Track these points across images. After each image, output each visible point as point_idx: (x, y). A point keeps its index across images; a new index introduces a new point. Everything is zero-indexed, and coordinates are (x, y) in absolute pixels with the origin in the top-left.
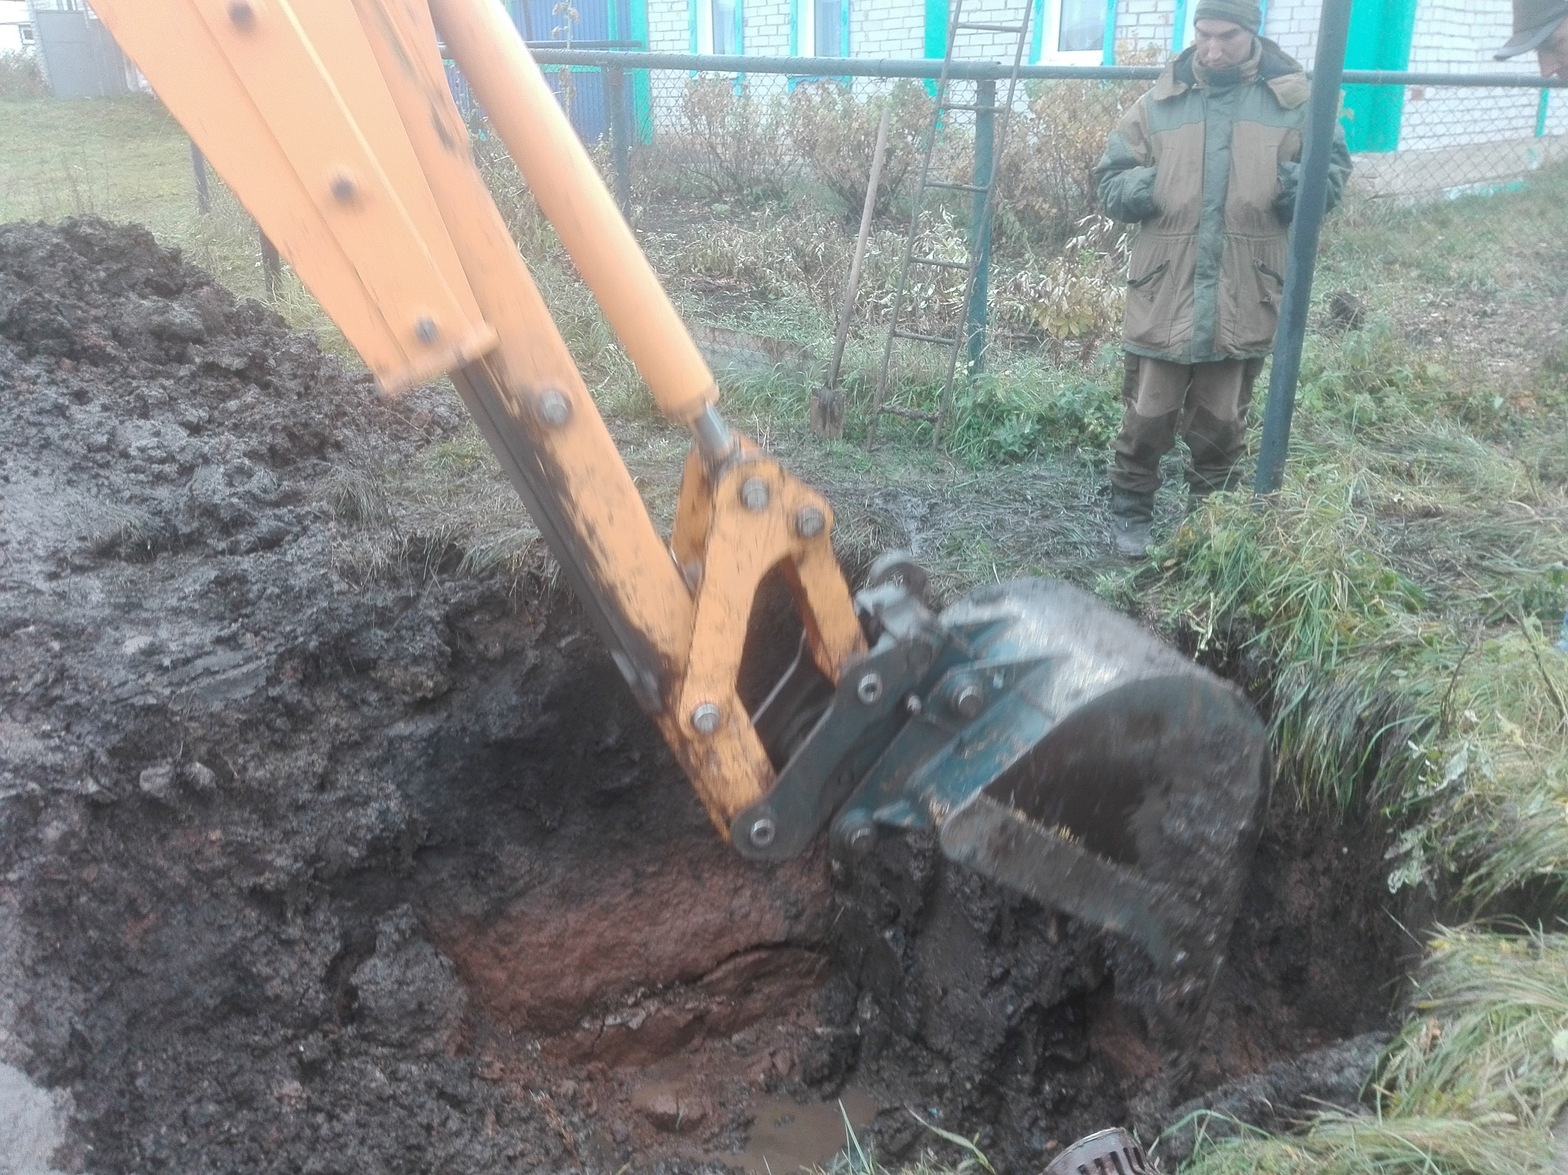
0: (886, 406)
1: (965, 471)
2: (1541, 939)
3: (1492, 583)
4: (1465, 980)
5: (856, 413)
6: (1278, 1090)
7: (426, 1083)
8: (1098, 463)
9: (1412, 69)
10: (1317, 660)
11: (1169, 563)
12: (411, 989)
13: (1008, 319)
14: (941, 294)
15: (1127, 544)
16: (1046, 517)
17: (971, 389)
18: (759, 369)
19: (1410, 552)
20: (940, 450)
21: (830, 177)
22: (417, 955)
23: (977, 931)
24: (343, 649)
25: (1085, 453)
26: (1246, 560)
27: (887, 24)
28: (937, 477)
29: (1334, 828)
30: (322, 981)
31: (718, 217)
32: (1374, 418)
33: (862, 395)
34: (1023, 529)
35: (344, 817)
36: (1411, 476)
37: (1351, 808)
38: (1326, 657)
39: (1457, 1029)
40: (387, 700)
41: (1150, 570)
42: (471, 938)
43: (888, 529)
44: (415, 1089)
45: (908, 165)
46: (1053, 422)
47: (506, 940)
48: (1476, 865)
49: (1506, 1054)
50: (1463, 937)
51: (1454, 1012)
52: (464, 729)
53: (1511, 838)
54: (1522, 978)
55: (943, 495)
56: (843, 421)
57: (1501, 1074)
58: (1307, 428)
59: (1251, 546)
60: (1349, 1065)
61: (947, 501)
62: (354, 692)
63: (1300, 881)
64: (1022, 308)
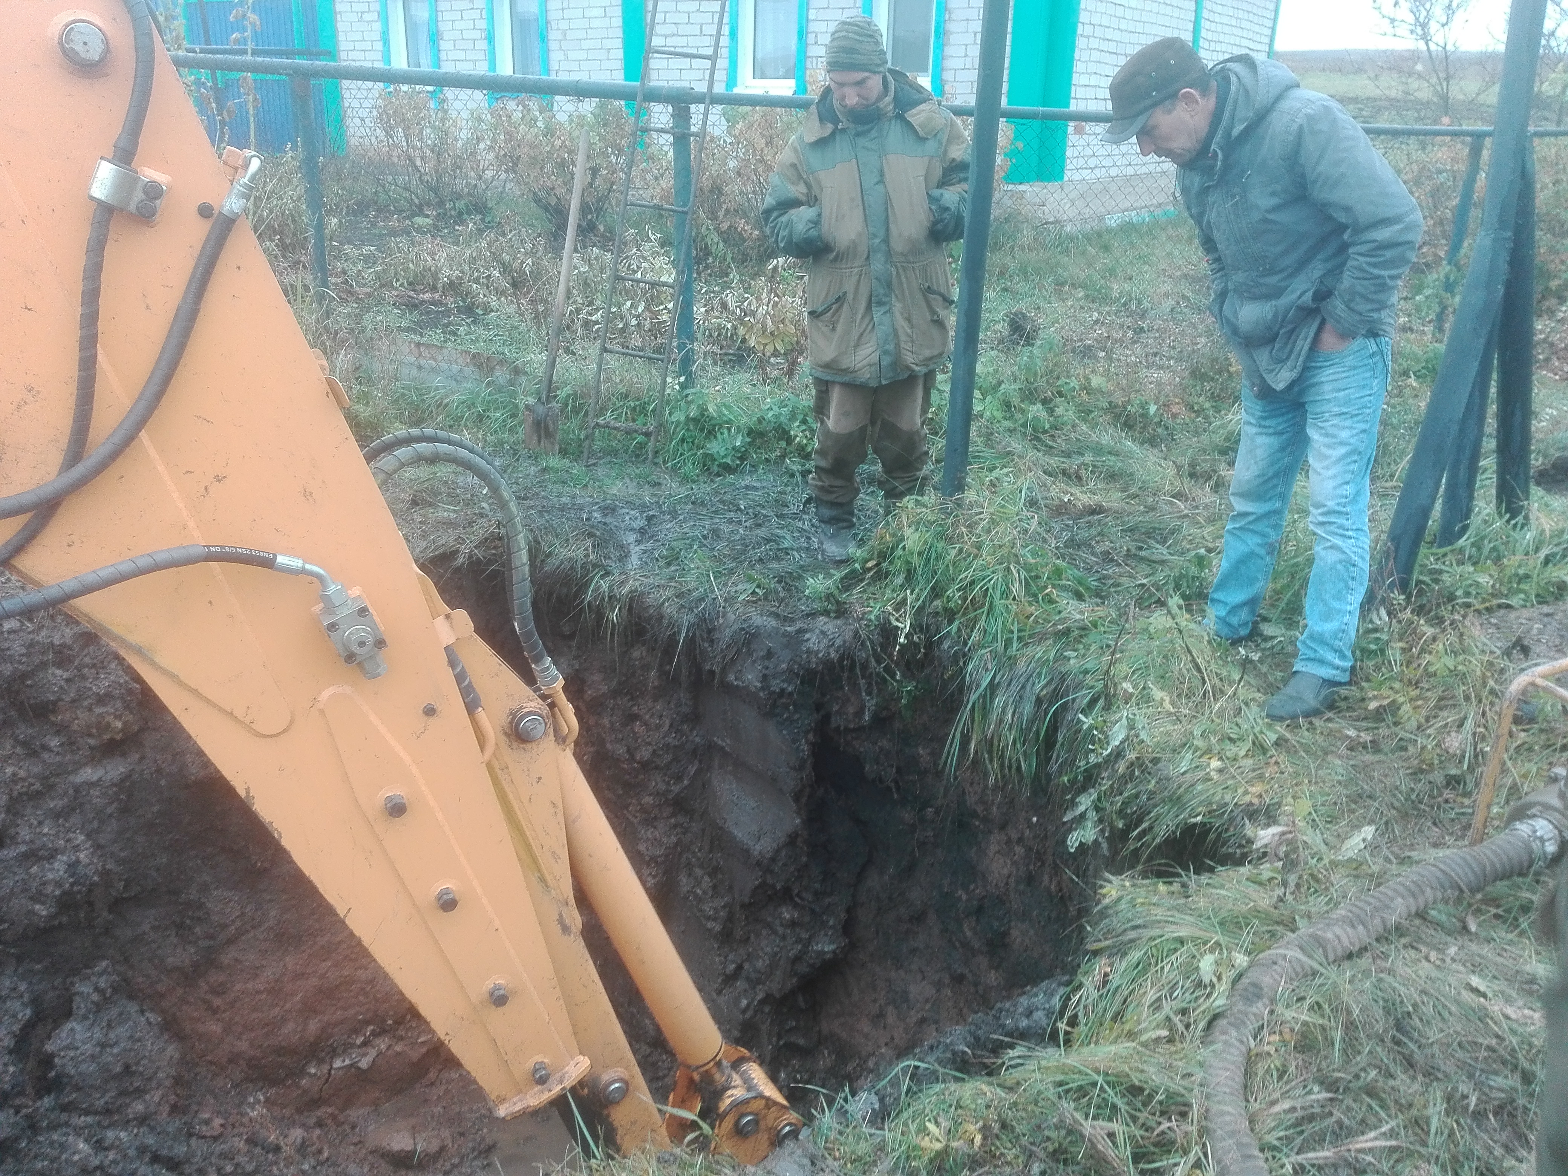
0: (601, 421)
1: (681, 483)
2: (1192, 880)
3: (1148, 570)
4: (1129, 921)
5: (572, 429)
6: (977, 1039)
7: (137, 1149)
8: (805, 474)
9: (1074, 106)
10: (1000, 646)
11: (870, 564)
12: (115, 1051)
13: (716, 336)
14: (651, 311)
15: (833, 549)
16: (759, 525)
17: (683, 403)
18: (469, 385)
19: (1079, 546)
20: (656, 464)
21: (535, 194)
22: (121, 1014)
23: (709, 930)
24: (18, 692)
25: (793, 464)
26: (937, 559)
27: (586, 44)
28: (652, 490)
29: (1023, 798)
30: (11, 1052)
31: (419, 230)
32: (1047, 426)
33: (576, 411)
34: (737, 537)
35: (27, 873)
36: (1079, 478)
37: (1036, 779)
38: (1008, 644)
39: (1124, 964)
40: (71, 744)
41: (854, 571)
42: (180, 991)
43: (606, 541)
44: (125, 1156)
45: (613, 184)
46: (762, 434)
47: (218, 991)
48: (1139, 821)
49: (1163, 981)
50: (1127, 884)
51: (1121, 950)
52: (159, 771)
53: (1166, 793)
54: (1176, 914)
55: (660, 507)
56: (559, 436)
57: (1159, 999)
58: (988, 437)
59: (940, 545)
60: (1037, 1009)
61: (664, 513)
62: (33, 738)
63: (998, 852)
64: (729, 326)
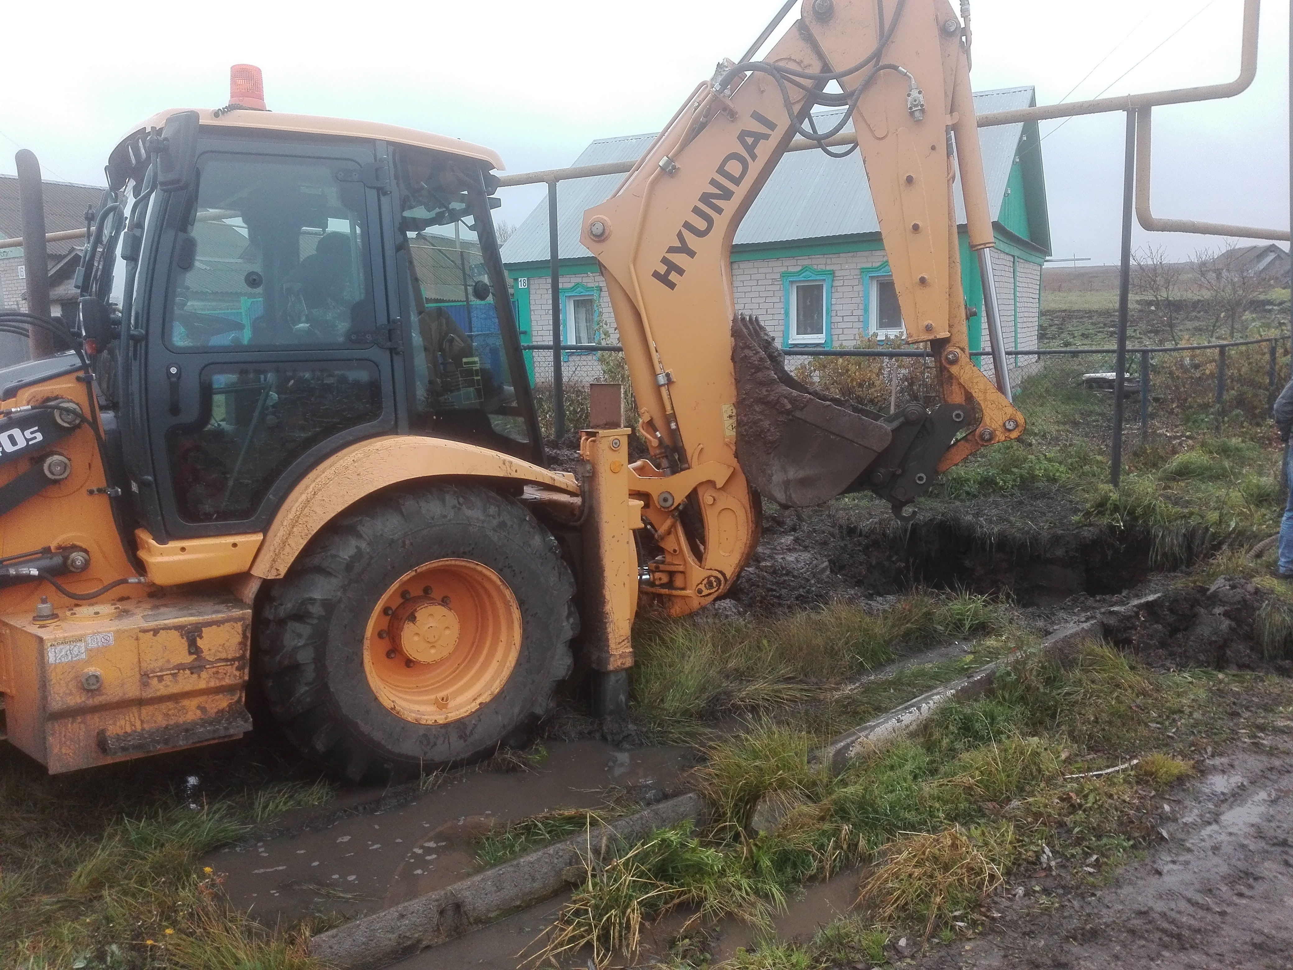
11: (1092, 510)
26: (1125, 501)
41: (1088, 512)
59: (1124, 498)
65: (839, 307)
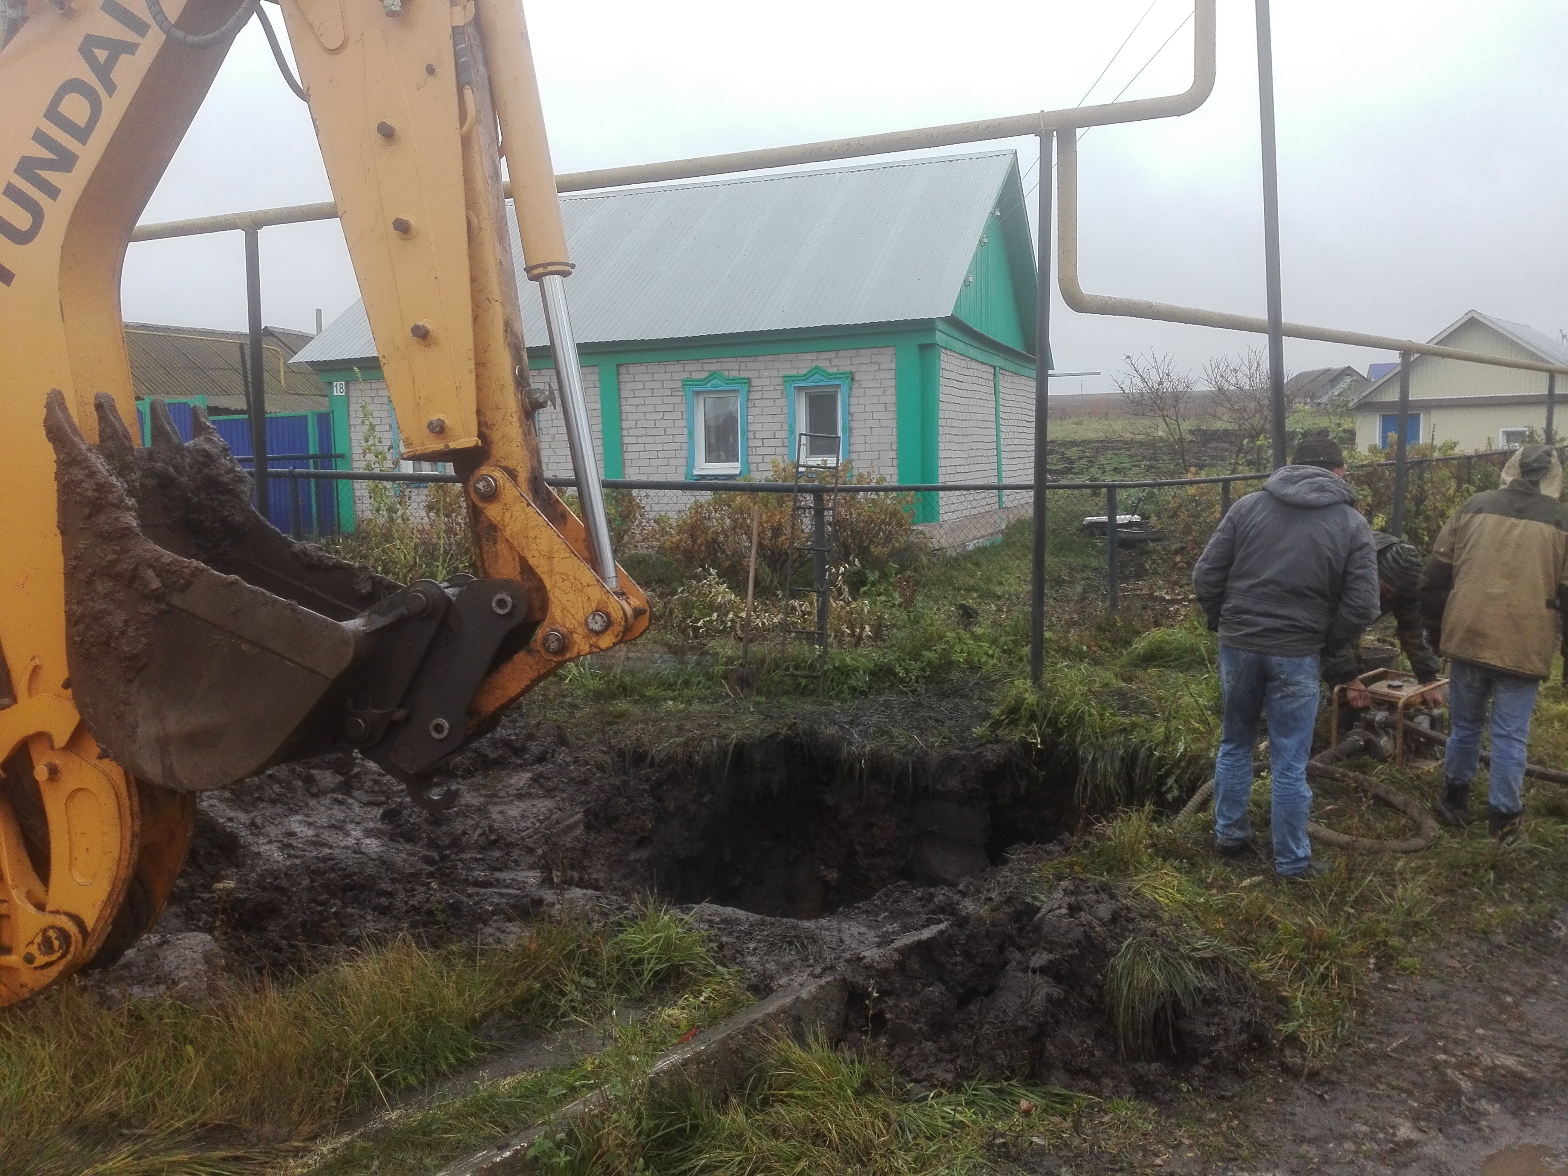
11: (1003, 717)
26: (1047, 706)
38: (1097, 739)
41: (996, 721)
46: (878, 673)
65: (758, 427)
